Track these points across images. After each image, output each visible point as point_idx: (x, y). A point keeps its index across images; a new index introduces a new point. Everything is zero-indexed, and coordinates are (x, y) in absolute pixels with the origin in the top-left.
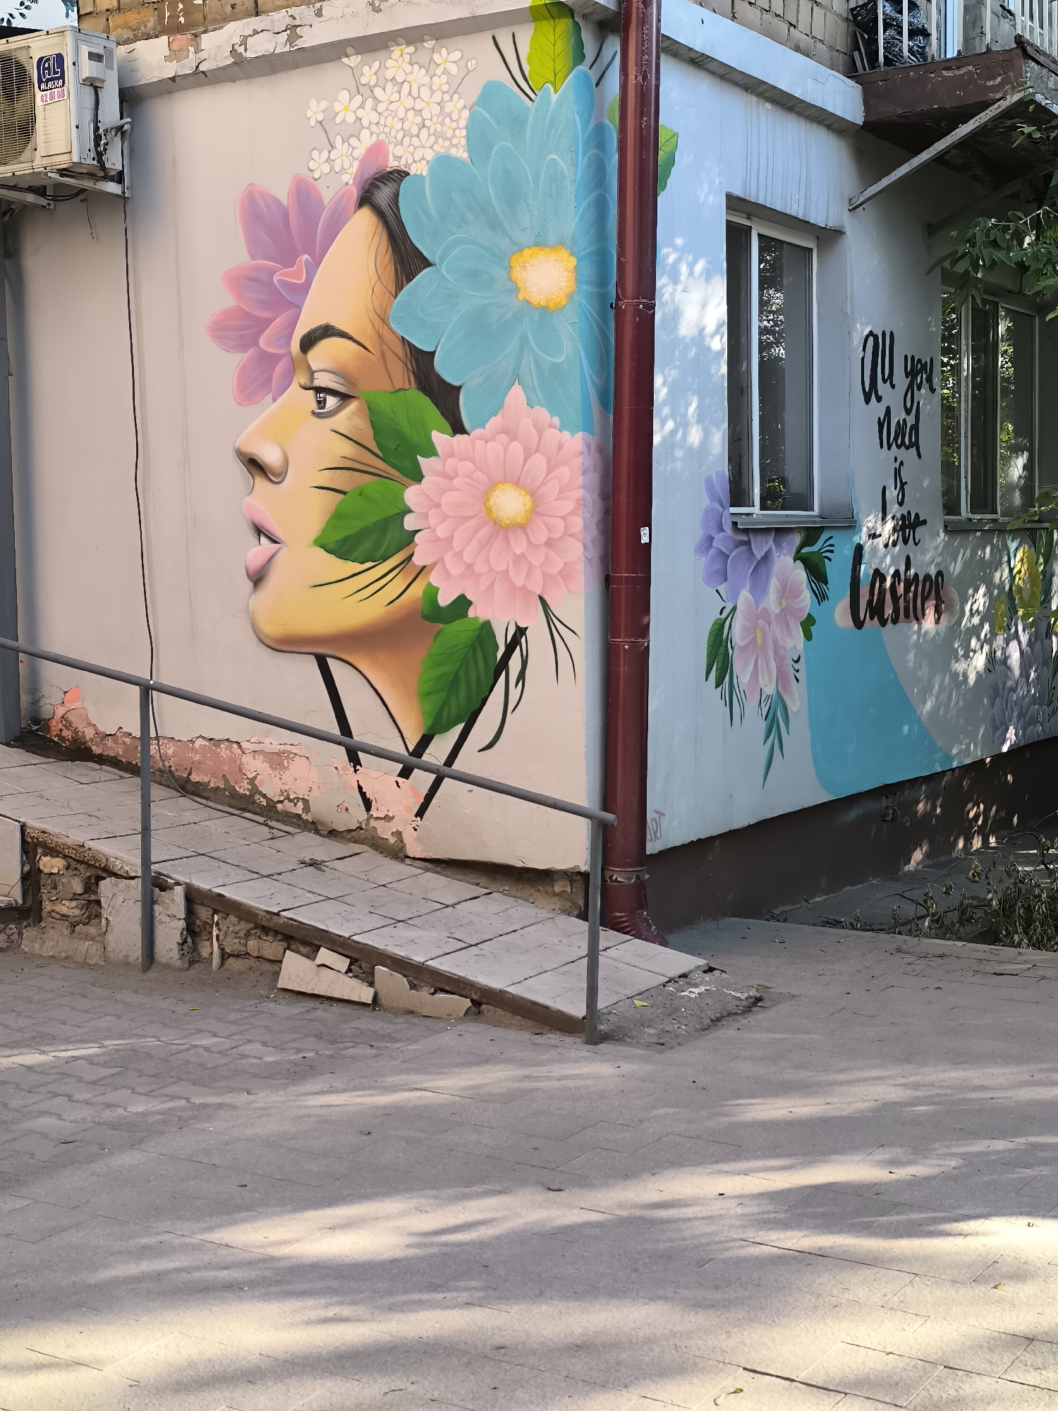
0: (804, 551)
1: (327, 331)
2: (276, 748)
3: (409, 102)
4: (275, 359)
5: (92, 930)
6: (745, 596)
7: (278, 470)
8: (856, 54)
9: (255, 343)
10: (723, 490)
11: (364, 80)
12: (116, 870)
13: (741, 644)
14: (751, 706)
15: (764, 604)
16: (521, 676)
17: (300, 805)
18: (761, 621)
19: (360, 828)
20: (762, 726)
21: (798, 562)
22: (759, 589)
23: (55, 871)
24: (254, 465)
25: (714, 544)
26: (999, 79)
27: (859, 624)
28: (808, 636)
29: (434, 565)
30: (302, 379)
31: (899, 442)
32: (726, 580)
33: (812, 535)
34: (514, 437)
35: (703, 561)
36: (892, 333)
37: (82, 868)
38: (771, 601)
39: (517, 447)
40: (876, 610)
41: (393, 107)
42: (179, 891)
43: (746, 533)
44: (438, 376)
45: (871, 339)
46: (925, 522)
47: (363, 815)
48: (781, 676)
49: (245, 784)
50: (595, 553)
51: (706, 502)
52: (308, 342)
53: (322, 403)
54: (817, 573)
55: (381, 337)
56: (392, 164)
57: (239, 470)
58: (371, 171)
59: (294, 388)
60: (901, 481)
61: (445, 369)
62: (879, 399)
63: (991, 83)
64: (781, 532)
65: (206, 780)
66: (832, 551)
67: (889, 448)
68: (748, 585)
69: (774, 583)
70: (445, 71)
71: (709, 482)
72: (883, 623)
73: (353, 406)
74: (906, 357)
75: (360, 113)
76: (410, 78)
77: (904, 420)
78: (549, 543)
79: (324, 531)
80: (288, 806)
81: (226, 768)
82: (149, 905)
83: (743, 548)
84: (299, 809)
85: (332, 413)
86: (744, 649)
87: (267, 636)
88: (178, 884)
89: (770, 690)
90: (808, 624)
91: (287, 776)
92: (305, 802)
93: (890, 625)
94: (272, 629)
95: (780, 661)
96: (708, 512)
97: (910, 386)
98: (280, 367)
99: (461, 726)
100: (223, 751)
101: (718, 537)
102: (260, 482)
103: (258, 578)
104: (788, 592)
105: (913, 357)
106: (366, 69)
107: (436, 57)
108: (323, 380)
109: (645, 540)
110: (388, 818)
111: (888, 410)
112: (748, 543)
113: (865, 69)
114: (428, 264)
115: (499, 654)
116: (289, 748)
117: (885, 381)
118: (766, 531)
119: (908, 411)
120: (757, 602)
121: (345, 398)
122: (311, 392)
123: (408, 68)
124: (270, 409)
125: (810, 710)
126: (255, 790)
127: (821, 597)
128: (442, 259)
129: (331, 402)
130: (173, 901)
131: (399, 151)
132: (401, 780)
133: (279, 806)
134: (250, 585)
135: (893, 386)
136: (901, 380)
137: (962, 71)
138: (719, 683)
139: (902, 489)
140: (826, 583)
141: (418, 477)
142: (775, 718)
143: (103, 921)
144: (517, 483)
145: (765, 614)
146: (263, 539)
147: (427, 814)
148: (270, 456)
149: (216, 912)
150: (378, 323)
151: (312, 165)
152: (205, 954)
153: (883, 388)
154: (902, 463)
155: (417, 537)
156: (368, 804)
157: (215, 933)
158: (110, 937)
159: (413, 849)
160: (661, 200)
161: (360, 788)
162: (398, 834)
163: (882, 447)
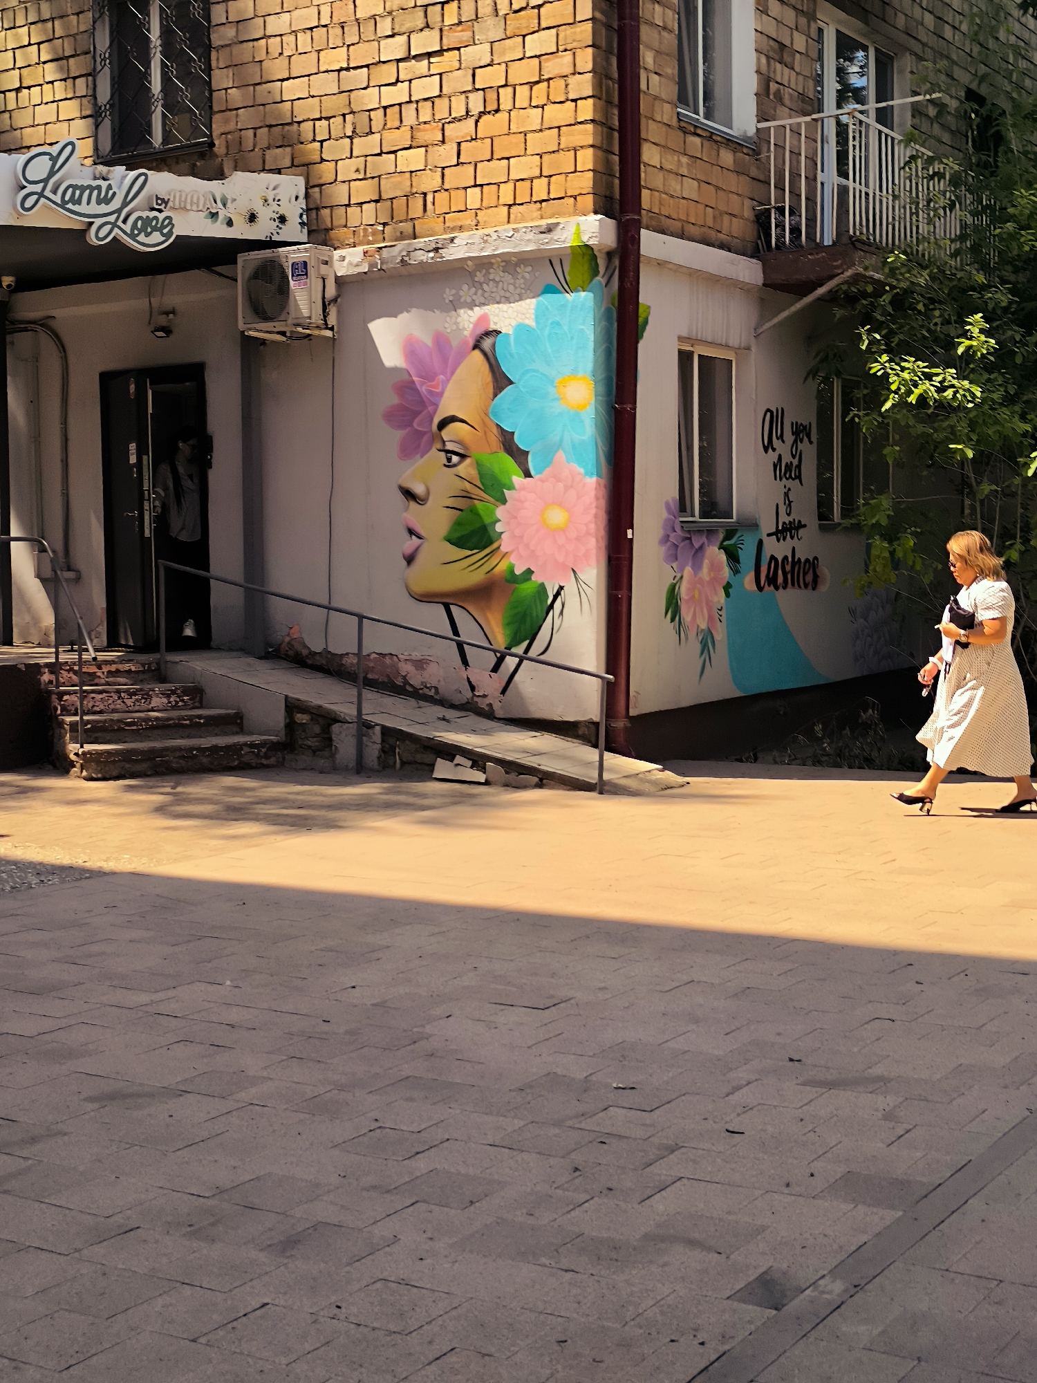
0: (725, 543)
1: (453, 419)
2: (419, 657)
3: (502, 293)
4: (422, 434)
5: (326, 753)
6: (688, 570)
7: (423, 498)
8: (759, 242)
9: (410, 424)
10: (675, 506)
11: (476, 279)
12: (340, 719)
13: (686, 598)
14: (692, 635)
15: (700, 575)
16: (561, 613)
17: (433, 690)
18: (698, 586)
19: (468, 703)
20: (698, 647)
21: (722, 550)
22: (697, 567)
23: (304, 721)
24: (409, 494)
25: (670, 539)
26: (840, 262)
27: (760, 589)
28: (728, 595)
29: (512, 552)
30: (439, 446)
31: (787, 476)
32: (677, 559)
33: (730, 534)
34: (559, 480)
35: (663, 549)
36: (782, 409)
37: (320, 720)
38: (705, 572)
39: (561, 485)
40: (772, 581)
41: (493, 295)
42: (378, 728)
43: (690, 532)
44: (517, 446)
45: (769, 414)
46: (805, 526)
47: (469, 695)
48: (711, 618)
49: (400, 679)
50: (603, 544)
51: (665, 515)
52: (443, 424)
53: (449, 460)
54: (733, 557)
55: (484, 423)
56: (492, 327)
57: (400, 496)
58: (481, 330)
59: (434, 451)
60: (789, 500)
61: (520, 442)
62: (774, 450)
63: (835, 264)
64: (710, 532)
65: (377, 677)
66: (742, 544)
67: (781, 479)
68: (690, 564)
69: (706, 562)
70: (523, 277)
71: (667, 504)
72: (777, 588)
73: (468, 461)
74: (792, 423)
75: (474, 297)
76: (503, 279)
77: (791, 462)
78: (578, 539)
79: (450, 533)
80: (426, 691)
81: (389, 670)
82: (360, 737)
83: (688, 541)
84: (432, 693)
85: (455, 466)
86: (687, 601)
87: (415, 593)
88: (377, 725)
89: (703, 626)
90: (727, 588)
91: (426, 674)
92: (436, 688)
93: (781, 590)
94: (418, 588)
95: (710, 609)
96: (667, 520)
97: (795, 441)
98: (426, 438)
99: (527, 642)
100: (388, 660)
101: (672, 535)
102: (413, 504)
103: (410, 559)
104: (714, 567)
105: (797, 423)
106: (478, 273)
107: (518, 269)
108: (449, 446)
109: (630, 536)
110: (485, 696)
111: (780, 456)
112: (690, 539)
113: (764, 251)
114: (511, 383)
115: (549, 601)
116: (427, 658)
117: (778, 438)
118: (700, 532)
119: (794, 457)
120: (695, 576)
121: (463, 457)
122: (443, 453)
123: (502, 274)
124: (420, 462)
125: (728, 639)
126: (406, 682)
127: (736, 571)
128: (519, 380)
129: (455, 459)
130: (374, 733)
131: (496, 319)
132: (492, 674)
133: (421, 691)
134: (405, 563)
135: (783, 442)
136: (789, 438)
137: (820, 255)
138: (673, 620)
139: (790, 505)
140: (739, 563)
141: (504, 501)
142: (707, 641)
143: (333, 748)
144: (560, 505)
145: (701, 581)
146: (414, 537)
147: (507, 693)
148: (419, 489)
149: (398, 739)
150: (483, 415)
151: (447, 325)
152: (391, 762)
153: (775, 442)
154: (789, 489)
155: (503, 536)
156: (473, 688)
157: (397, 750)
158: (338, 756)
159: (499, 713)
160: (641, 346)
161: (468, 679)
162: (490, 705)
163: (776, 479)
